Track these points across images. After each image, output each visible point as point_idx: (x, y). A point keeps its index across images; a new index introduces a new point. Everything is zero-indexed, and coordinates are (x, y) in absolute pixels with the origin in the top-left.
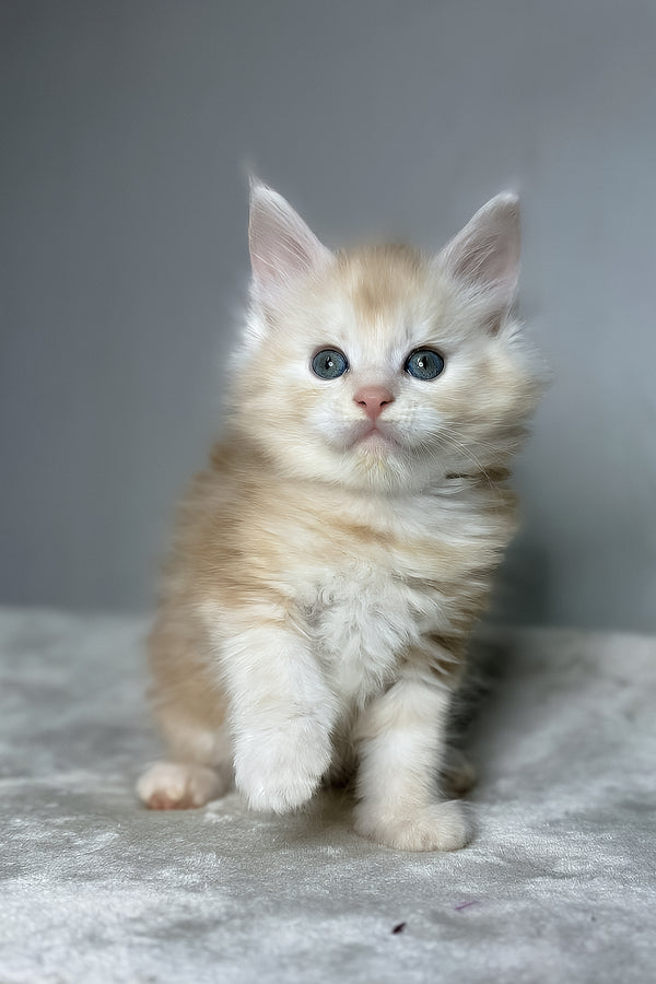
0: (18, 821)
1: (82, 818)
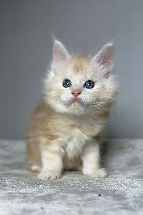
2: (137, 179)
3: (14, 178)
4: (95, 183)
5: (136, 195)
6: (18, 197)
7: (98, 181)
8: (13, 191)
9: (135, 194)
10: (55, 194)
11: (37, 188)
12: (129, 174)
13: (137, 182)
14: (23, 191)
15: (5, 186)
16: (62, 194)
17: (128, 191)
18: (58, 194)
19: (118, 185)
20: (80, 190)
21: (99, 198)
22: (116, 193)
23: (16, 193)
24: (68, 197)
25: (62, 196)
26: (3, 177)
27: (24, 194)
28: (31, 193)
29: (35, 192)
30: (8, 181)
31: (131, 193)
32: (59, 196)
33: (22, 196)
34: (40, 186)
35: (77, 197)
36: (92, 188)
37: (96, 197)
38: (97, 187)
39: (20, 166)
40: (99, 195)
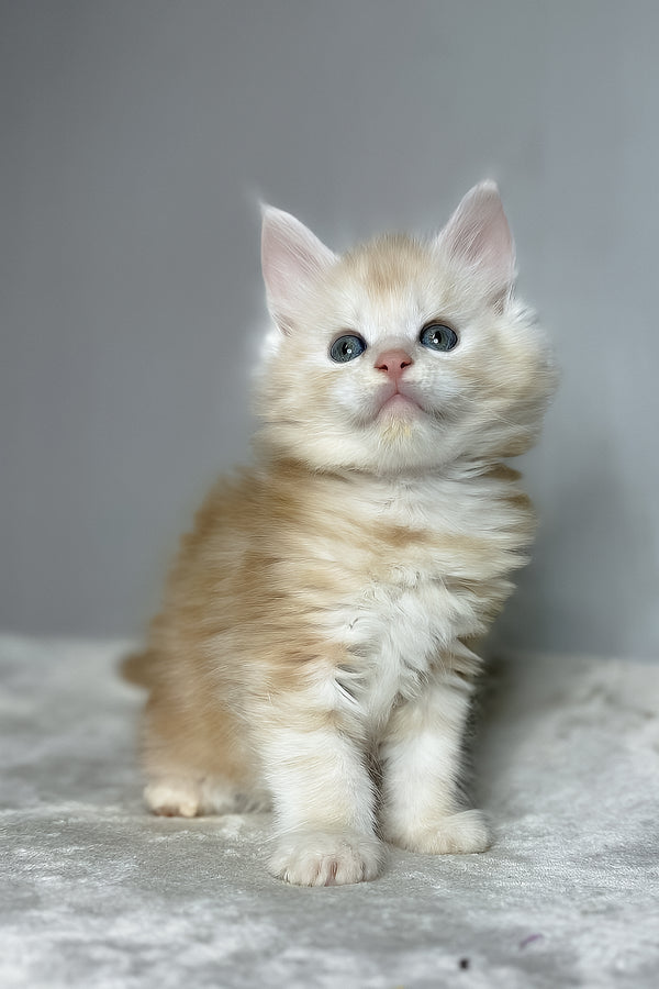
0: (23, 852)
1: (92, 847)
2: (626, 870)
3: (70, 850)
4: (441, 888)
5: (621, 965)
6: (106, 970)
7: (453, 877)
8: (78, 931)
9: (619, 956)
10: (267, 955)
11: (187, 915)
12: (588, 839)
13: (624, 884)
14: (124, 929)
15: (35, 902)
16: (300, 953)
17: (586, 939)
18: (281, 950)
19: (544, 901)
20: (377, 930)
21: (464, 978)
22: (536, 948)
23: (95, 943)
24: (326, 972)
25: (300, 962)
26: (19, 843)
27: (130, 948)
28: (164, 947)
29: (181, 940)
30: (45, 872)
31: (597, 952)
32: (286, 962)
33: (125, 960)
34: (196, 906)
35: (366, 974)
36: (427, 922)
37: (450, 973)
38: (450, 915)
39: (87, 776)
40: (464, 965)
